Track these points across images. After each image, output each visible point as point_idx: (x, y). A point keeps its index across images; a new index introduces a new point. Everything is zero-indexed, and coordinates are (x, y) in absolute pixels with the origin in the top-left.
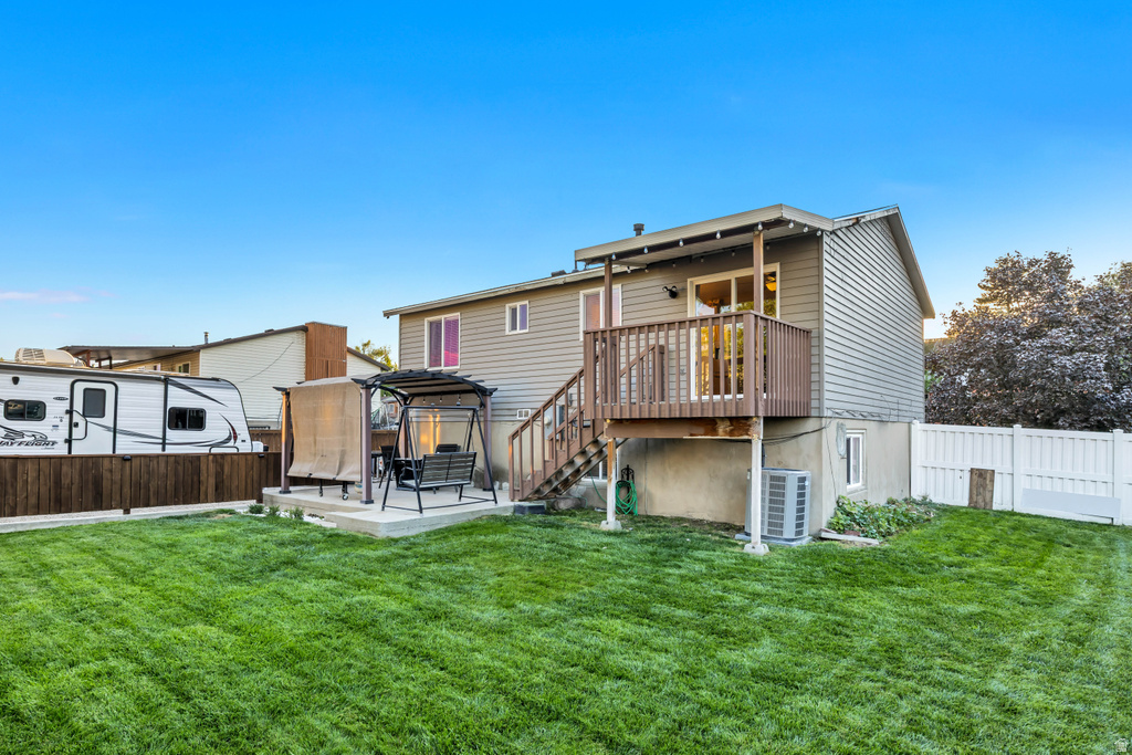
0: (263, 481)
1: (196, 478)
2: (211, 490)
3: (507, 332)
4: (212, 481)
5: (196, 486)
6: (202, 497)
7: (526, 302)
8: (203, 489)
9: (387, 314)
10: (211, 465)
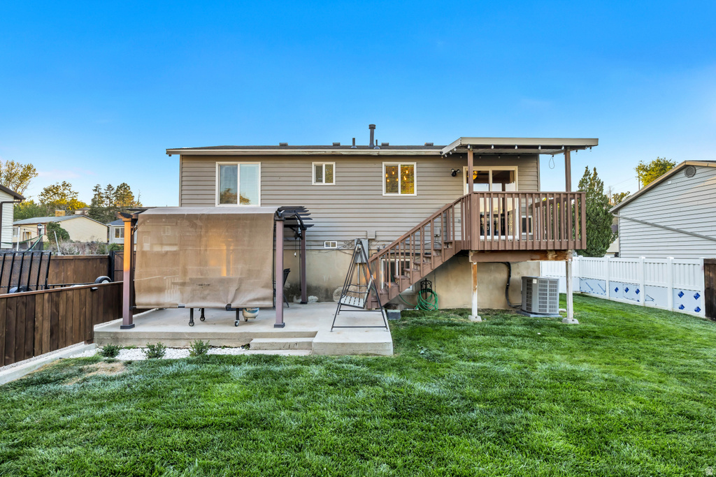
0: (94, 318)
1: (30, 324)
2: (46, 337)
3: (313, 184)
4: (47, 325)
5: (30, 335)
6: (36, 349)
7: (334, 164)
8: (37, 337)
9: (170, 153)
10: (47, 305)
